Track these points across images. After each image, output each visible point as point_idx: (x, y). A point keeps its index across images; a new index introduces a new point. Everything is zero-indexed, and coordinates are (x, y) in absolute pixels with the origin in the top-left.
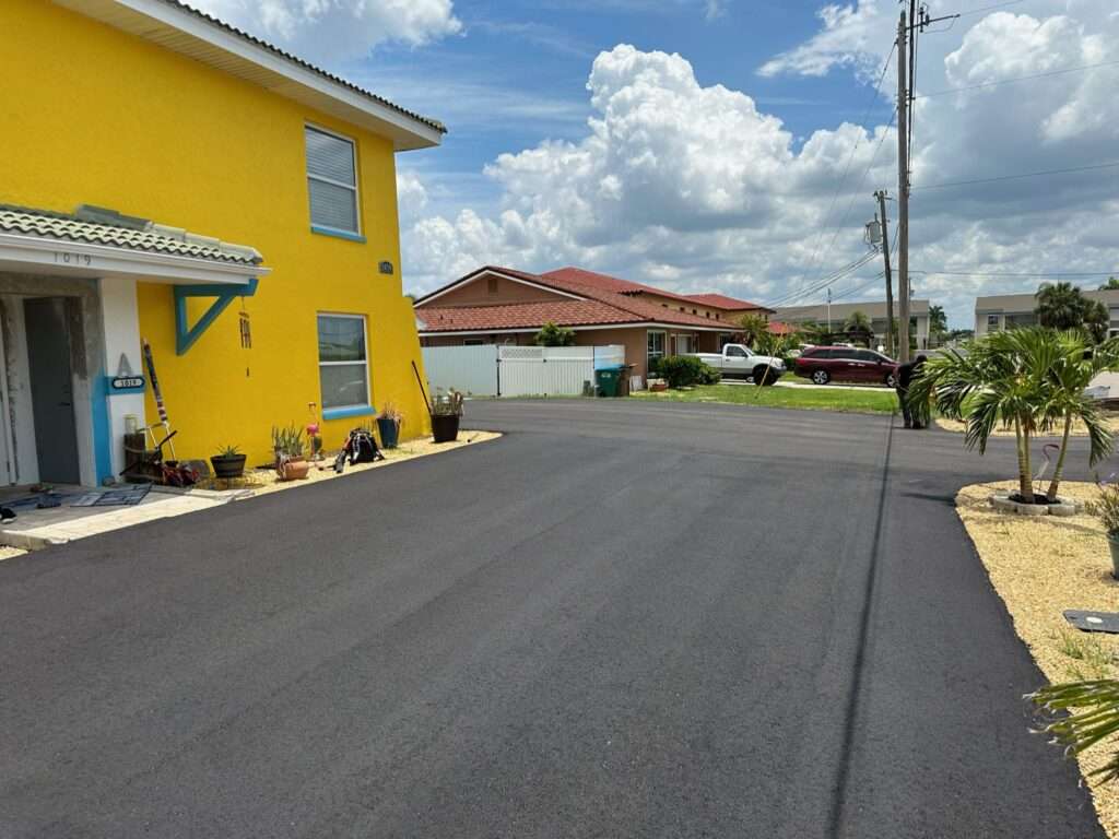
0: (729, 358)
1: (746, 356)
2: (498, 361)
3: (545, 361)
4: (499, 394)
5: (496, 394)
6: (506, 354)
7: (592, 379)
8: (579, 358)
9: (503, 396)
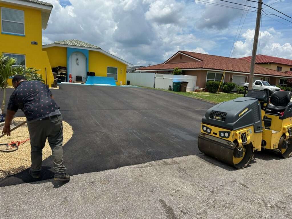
0: (256, 85)
1: (262, 85)
2: (155, 78)
3: (163, 79)
4: (154, 87)
5: (153, 87)
6: (157, 76)
7: (172, 85)
8: (170, 78)
9: (155, 88)
